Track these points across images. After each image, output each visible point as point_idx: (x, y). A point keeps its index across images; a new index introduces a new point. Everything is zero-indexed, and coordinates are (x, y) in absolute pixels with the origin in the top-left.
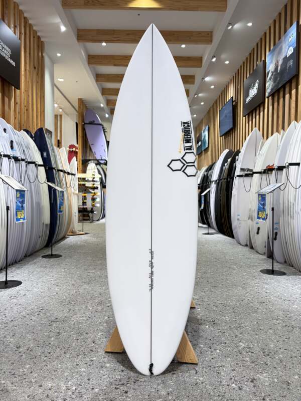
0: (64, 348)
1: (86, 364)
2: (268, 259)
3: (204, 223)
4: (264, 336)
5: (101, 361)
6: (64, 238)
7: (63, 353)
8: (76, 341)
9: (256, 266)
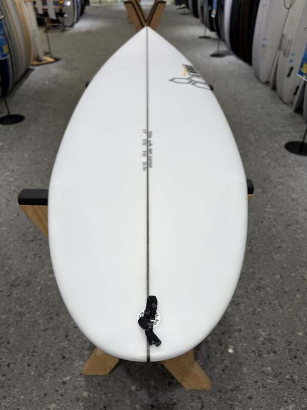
0: (28, 354)
1: (57, 391)
2: (295, 114)
3: (212, 30)
4: (290, 310)
5: (77, 384)
6: (28, 71)
7: (25, 365)
8: (43, 333)
9: (280, 133)
